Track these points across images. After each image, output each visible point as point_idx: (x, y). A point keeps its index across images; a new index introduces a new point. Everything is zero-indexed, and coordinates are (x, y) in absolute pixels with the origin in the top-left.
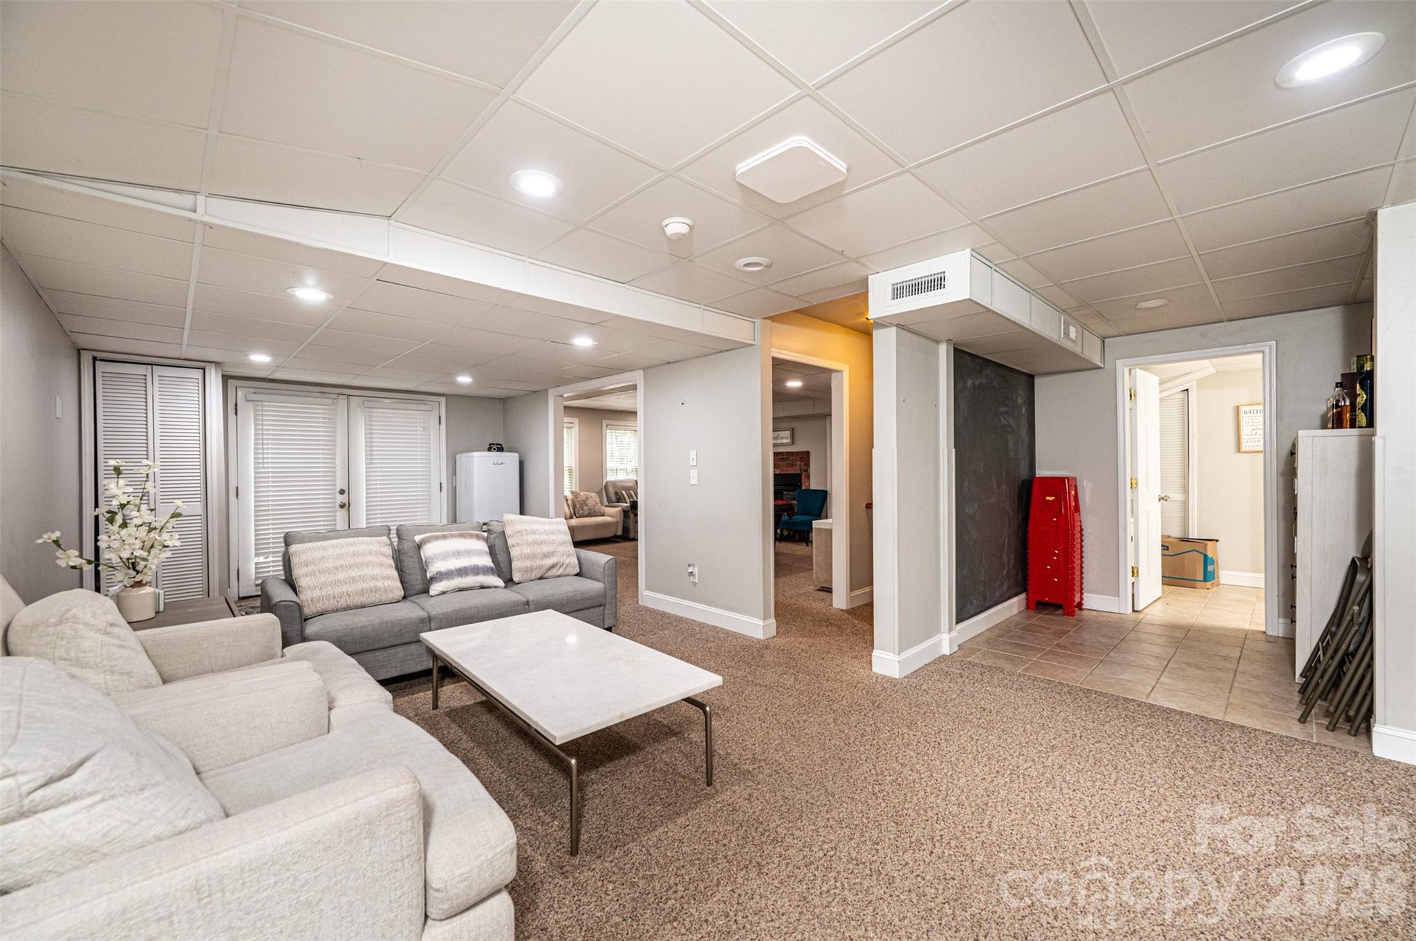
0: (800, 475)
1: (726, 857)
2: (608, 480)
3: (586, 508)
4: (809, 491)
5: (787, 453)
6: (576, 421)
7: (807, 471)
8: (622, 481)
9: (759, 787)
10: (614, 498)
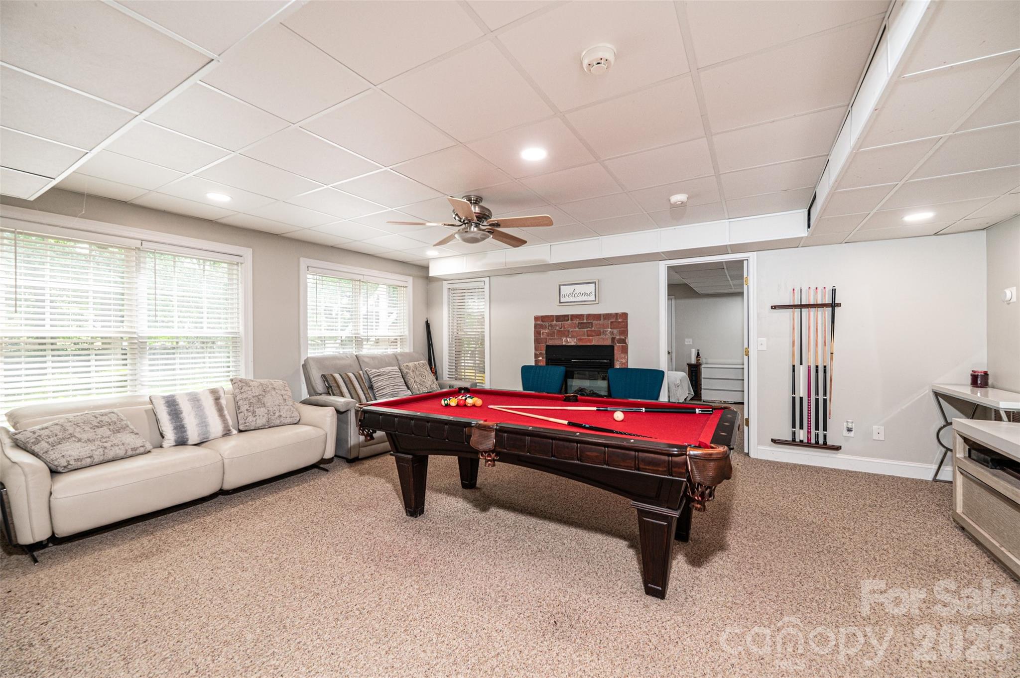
0: (612, 348)
2: (309, 355)
3: (261, 411)
4: (626, 371)
5: (589, 316)
6: (247, 253)
7: (624, 341)
8: (334, 358)
10: (320, 386)
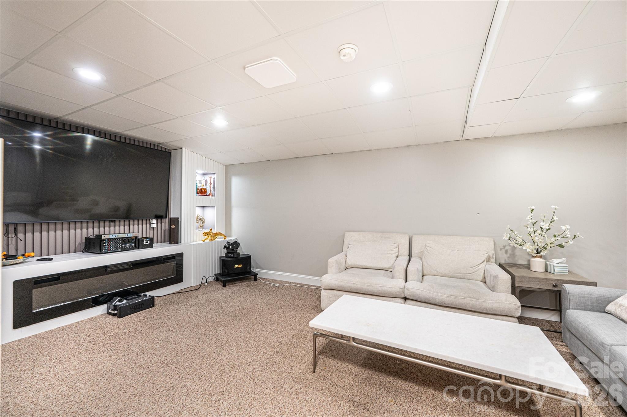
1: (293, 344)
9: (289, 375)
